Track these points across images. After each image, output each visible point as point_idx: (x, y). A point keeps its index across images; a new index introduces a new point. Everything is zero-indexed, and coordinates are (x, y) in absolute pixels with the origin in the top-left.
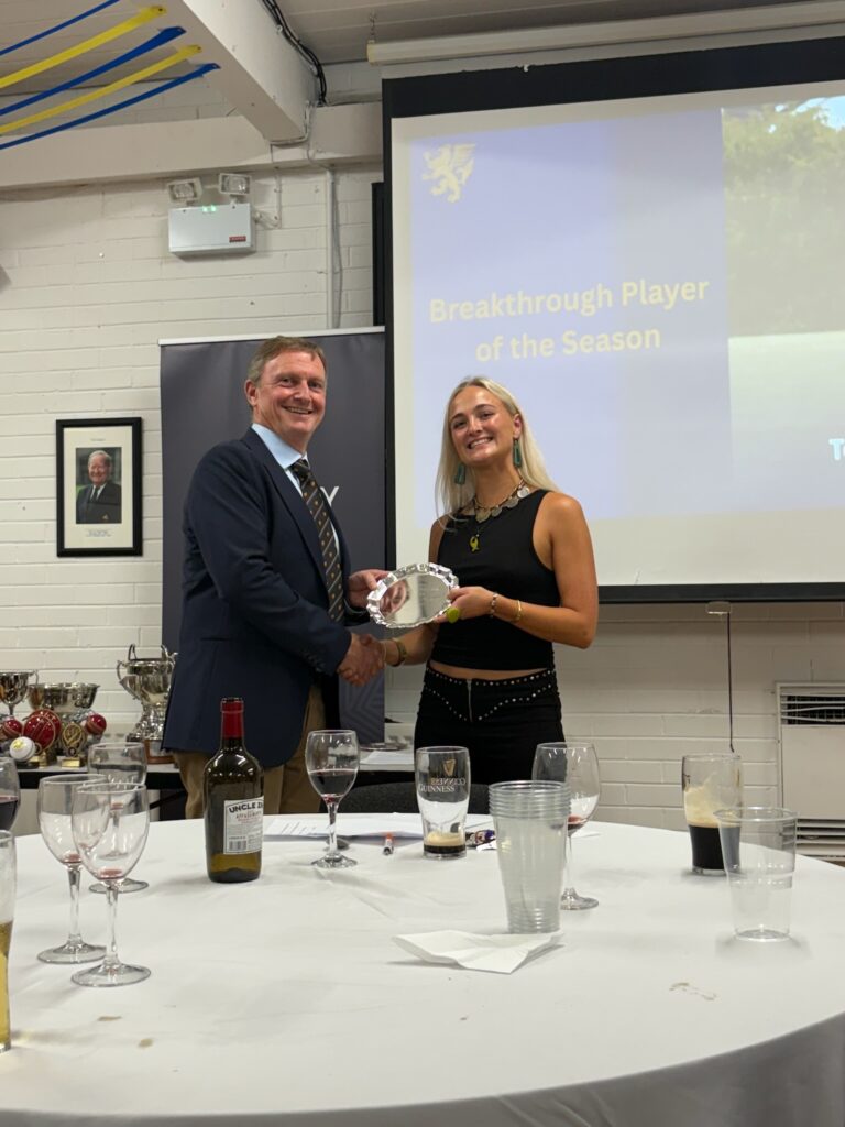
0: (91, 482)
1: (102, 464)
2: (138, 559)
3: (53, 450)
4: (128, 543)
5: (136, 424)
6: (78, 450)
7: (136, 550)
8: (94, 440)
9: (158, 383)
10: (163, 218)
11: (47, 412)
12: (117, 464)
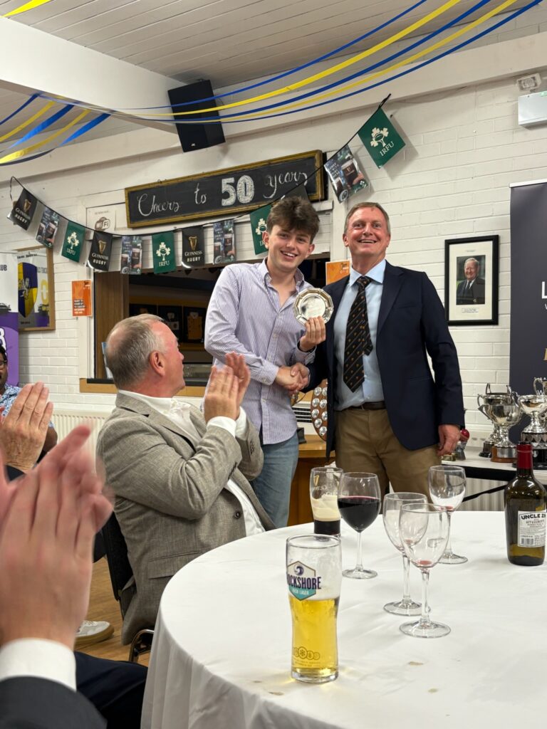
0: (466, 278)
1: (472, 267)
2: (495, 327)
3: (443, 259)
4: (489, 317)
5: (495, 240)
6: (458, 258)
7: (494, 321)
8: (468, 251)
9: (509, 212)
10: (514, 103)
11: (439, 235)
12: (482, 266)
